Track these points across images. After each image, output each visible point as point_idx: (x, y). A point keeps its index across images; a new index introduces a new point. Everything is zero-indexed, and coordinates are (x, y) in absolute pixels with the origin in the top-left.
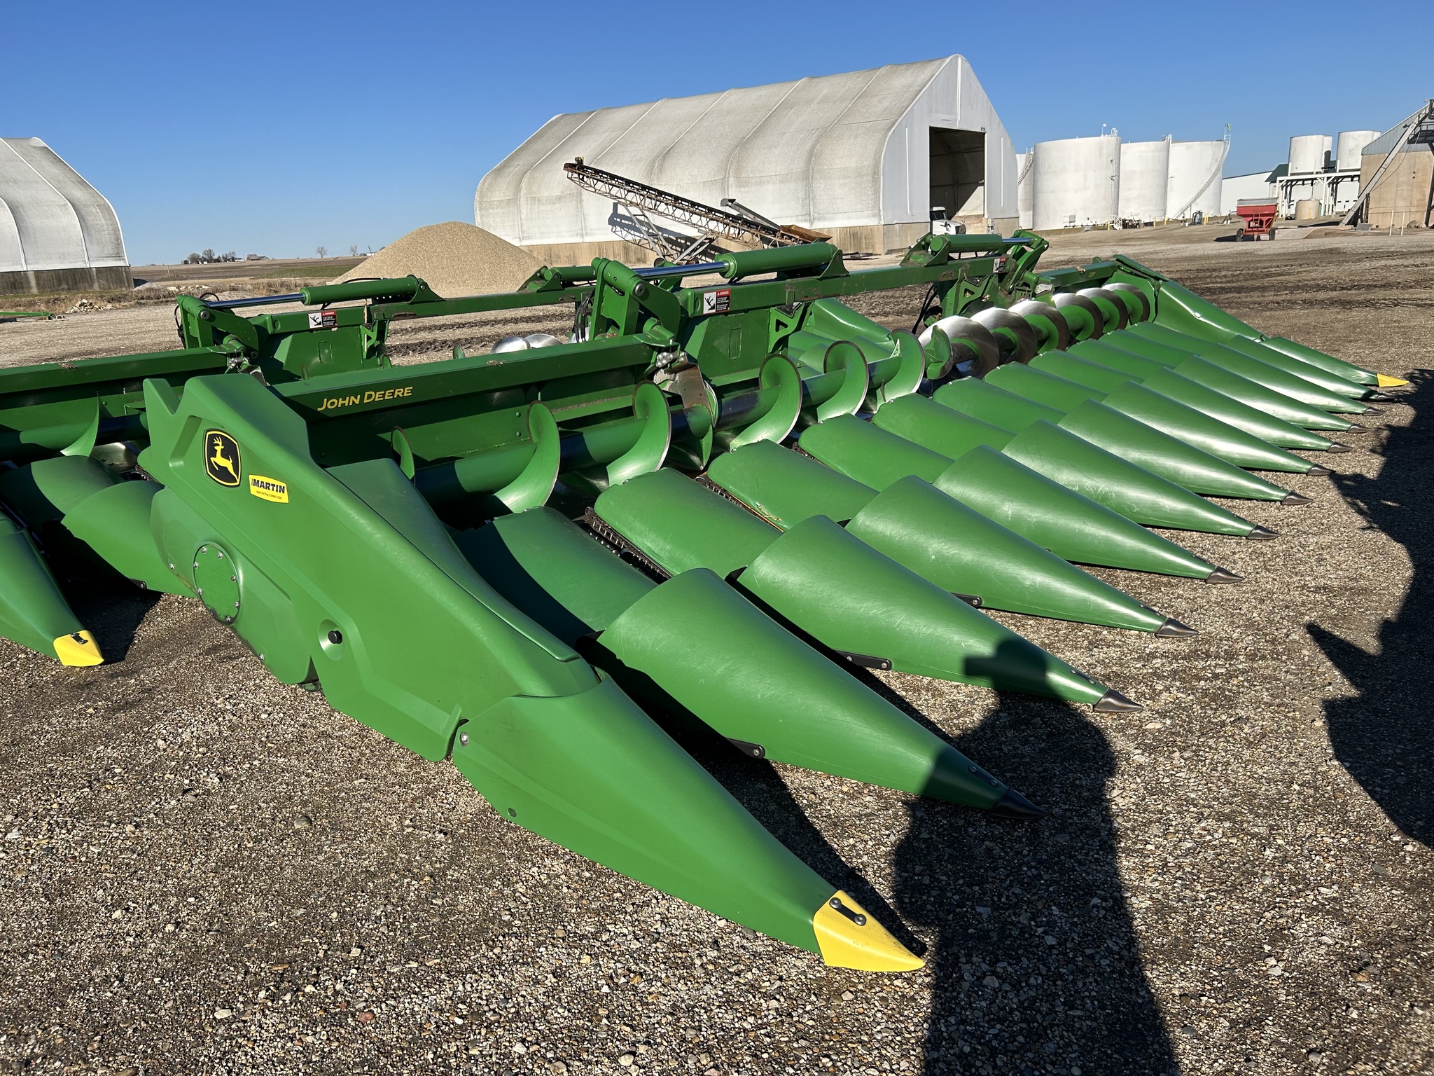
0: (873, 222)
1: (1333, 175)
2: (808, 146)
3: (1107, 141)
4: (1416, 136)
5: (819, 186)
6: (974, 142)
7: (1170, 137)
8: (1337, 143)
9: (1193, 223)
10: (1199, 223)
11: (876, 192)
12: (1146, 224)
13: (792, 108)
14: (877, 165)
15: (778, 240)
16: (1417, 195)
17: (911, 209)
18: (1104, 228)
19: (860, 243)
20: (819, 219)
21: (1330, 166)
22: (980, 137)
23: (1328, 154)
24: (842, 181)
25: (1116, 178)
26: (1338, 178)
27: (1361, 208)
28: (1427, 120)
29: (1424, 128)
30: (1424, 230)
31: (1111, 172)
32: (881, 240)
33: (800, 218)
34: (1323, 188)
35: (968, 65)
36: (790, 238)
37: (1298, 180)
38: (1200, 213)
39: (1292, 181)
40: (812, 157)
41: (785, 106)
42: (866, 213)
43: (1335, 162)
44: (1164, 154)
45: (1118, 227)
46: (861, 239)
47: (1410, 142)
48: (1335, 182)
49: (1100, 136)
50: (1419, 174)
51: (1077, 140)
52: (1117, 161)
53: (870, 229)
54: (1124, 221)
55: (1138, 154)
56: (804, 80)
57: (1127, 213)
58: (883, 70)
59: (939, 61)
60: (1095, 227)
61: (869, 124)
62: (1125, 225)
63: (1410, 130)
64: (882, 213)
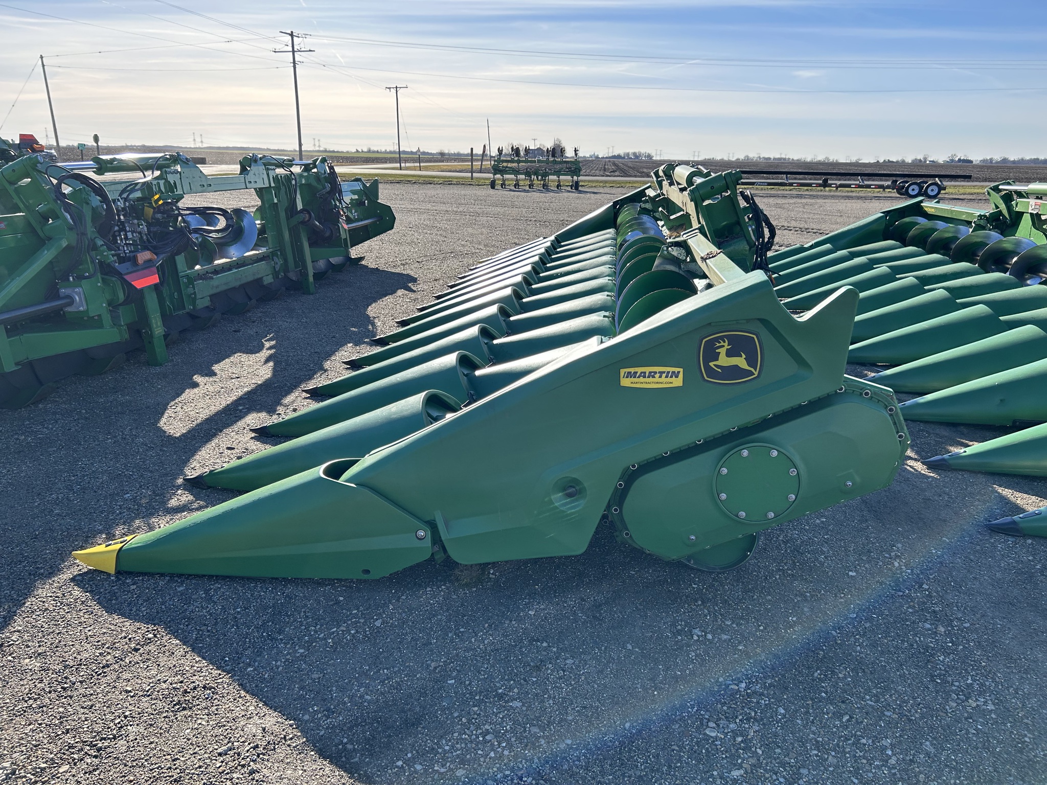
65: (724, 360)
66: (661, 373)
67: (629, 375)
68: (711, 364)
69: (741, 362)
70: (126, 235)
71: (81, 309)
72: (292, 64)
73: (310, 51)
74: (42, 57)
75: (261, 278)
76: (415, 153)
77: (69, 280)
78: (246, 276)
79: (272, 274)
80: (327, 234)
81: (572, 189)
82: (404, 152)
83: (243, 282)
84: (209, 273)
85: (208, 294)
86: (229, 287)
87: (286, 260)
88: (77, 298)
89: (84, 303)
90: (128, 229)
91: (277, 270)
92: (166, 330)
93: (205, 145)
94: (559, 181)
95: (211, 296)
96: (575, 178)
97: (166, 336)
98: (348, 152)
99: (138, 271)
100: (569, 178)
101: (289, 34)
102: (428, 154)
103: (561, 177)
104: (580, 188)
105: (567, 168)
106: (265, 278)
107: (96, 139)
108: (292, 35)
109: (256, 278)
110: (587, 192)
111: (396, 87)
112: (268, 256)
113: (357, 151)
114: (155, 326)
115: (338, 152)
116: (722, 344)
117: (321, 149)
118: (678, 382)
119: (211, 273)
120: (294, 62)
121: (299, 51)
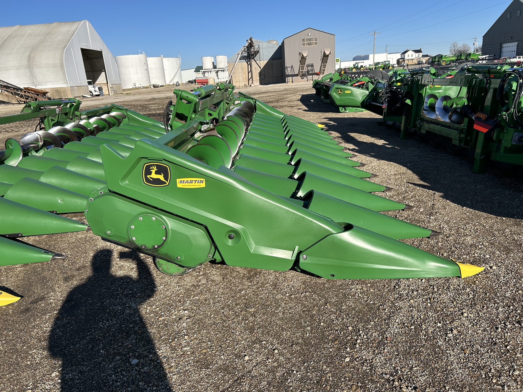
0: (65, 86)
1: (216, 70)
2: (27, 54)
3: (141, 56)
4: (241, 57)
5: (37, 71)
6: (99, 55)
7: (162, 56)
8: (215, 59)
9: (177, 86)
10: (179, 86)
11: (64, 73)
12: (161, 86)
13: (15, 38)
14: (62, 63)
15: (23, 93)
16: (245, 76)
17: (80, 81)
18: (147, 87)
19: (61, 95)
20: (39, 85)
21: (215, 67)
22: (100, 53)
23: (213, 63)
24: (47, 69)
25: (147, 70)
26: (217, 71)
27: (230, 80)
28: (244, 52)
29: (243, 55)
30: (248, 87)
31: (146, 68)
32: (70, 93)
33: (29, 84)
34: (213, 74)
35: (91, 24)
36: (29, 93)
37: (206, 71)
38: (178, 82)
39: (204, 71)
40: (30, 59)
41: (10, 37)
42: (61, 82)
43: (216, 65)
44: (161, 61)
45: (152, 87)
46: (61, 92)
47: (240, 59)
48: (217, 72)
49: (139, 54)
50: (244, 69)
51: (130, 56)
52: (146, 64)
53: (64, 88)
54: (154, 85)
55: (153, 61)
56: (17, 26)
57: (154, 82)
58: (55, 24)
59: (79, 22)
60: (144, 88)
61: (54, 46)
62: (154, 86)
63: (239, 56)
64: (68, 82)
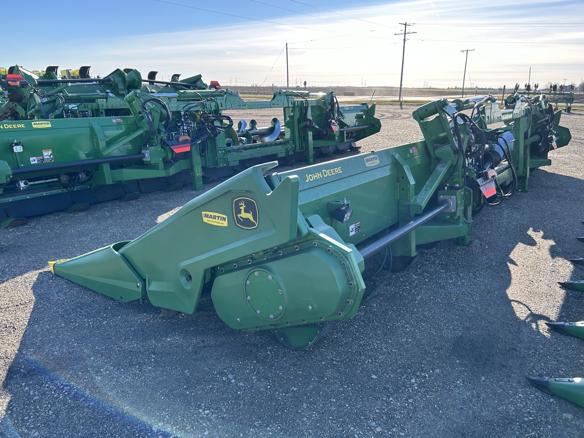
65: (244, 215)
66: (219, 217)
67: (206, 216)
68: (239, 215)
69: (249, 216)
70: (183, 128)
71: (148, 160)
72: (403, 41)
73: (414, 33)
74: (287, 44)
75: (277, 154)
76: (474, 89)
77: (147, 146)
78: (266, 152)
79: (286, 152)
80: (325, 133)
81: (565, 111)
82: (466, 89)
83: (263, 155)
84: (241, 149)
85: (238, 159)
86: (253, 157)
87: (295, 145)
88: (147, 155)
89: (149, 157)
90: (184, 125)
91: (288, 150)
92: (204, 174)
93: (367, 86)
94: (557, 106)
95: (240, 161)
96: (569, 104)
97: (203, 177)
98: (443, 89)
99: (179, 144)
100: (565, 104)
101: (404, 24)
102: (493, 89)
103: (559, 104)
104: (571, 111)
105: (564, 98)
106: (279, 154)
107: (305, 83)
108: (406, 25)
109: (273, 153)
110: (575, 114)
111: (467, 50)
112: (284, 143)
113: (449, 88)
114: (197, 172)
115: (437, 89)
116: (242, 204)
117: (428, 87)
118: (225, 224)
119: (242, 149)
120: (405, 40)
121: (409, 33)
